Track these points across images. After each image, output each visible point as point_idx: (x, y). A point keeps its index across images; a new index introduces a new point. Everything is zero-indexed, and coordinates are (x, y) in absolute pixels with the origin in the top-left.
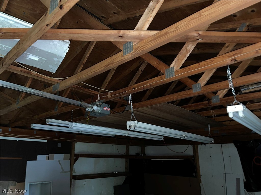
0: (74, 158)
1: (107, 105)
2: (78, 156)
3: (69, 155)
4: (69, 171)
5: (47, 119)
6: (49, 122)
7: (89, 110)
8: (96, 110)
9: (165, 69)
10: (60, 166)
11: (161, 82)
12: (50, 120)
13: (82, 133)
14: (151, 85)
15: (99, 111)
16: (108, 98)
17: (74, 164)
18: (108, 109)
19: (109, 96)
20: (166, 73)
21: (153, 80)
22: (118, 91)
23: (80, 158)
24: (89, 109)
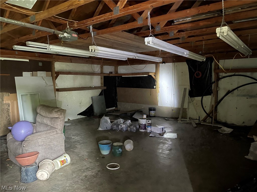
0: (55, 75)
1: (75, 32)
2: (58, 74)
3: (51, 72)
4: (52, 85)
5: (27, 42)
6: (29, 44)
7: (61, 37)
8: (66, 37)
9: (114, 7)
10: (44, 81)
11: (111, 17)
12: (30, 42)
13: (59, 54)
14: (104, 19)
15: (69, 38)
16: (75, 27)
17: (56, 80)
18: (76, 36)
19: (76, 25)
20: (114, 11)
21: (106, 15)
22: (82, 21)
23: (60, 75)
24: (61, 35)
